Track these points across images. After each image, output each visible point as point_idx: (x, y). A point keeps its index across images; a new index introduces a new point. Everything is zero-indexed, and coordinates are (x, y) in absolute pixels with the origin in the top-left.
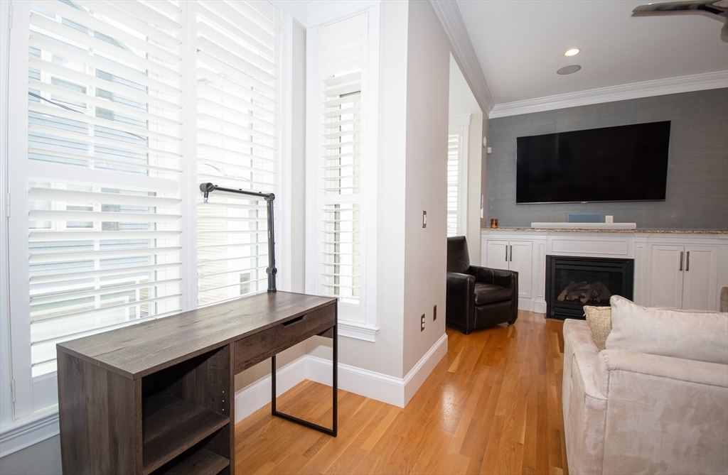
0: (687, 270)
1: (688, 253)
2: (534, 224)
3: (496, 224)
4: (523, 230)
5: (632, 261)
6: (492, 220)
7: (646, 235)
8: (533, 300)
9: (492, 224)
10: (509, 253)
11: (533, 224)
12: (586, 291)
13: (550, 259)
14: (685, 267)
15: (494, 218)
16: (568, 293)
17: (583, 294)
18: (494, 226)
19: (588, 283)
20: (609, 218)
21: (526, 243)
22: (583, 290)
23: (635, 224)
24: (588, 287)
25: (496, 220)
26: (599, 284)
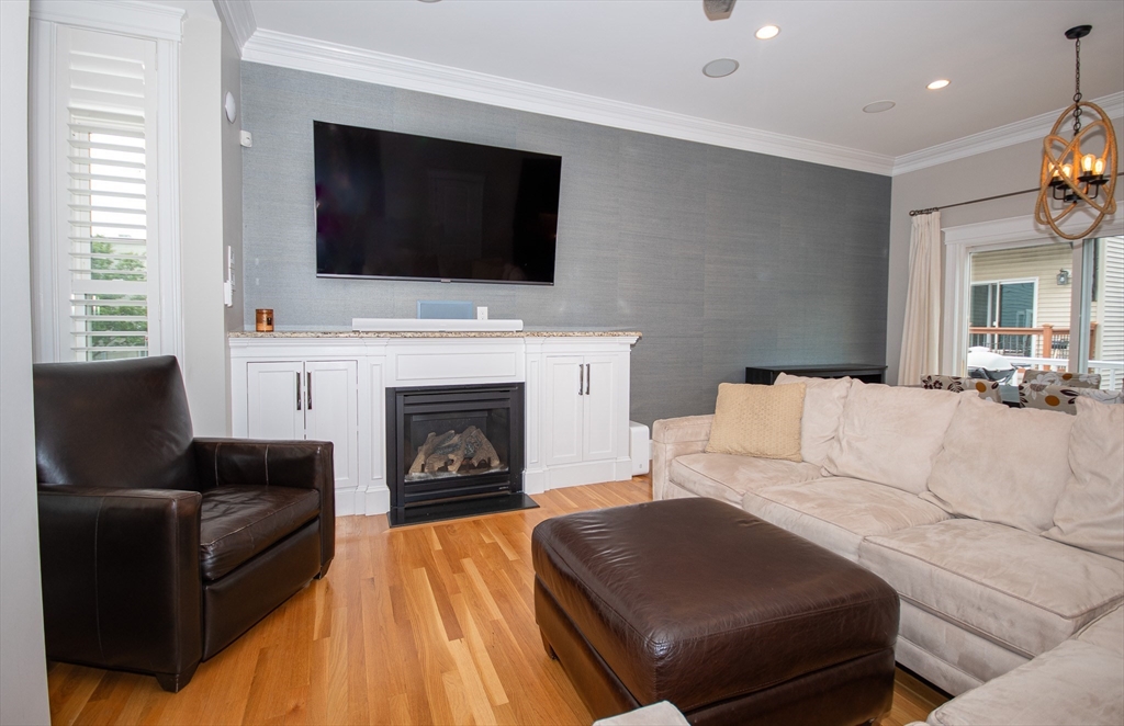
0: (588, 393)
1: (588, 366)
2: (359, 323)
3: (270, 322)
4: (337, 334)
5: (521, 387)
6: (259, 312)
7: (541, 339)
8: (362, 488)
9: (259, 321)
10: (304, 389)
11: (356, 321)
12: (454, 448)
13: (394, 394)
14: (585, 390)
15: (265, 306)
16: (426, 458)
17: (451, 456)
18: (264, 326)
19: (456, 433)
20: (482, 311)
21: (342, 365)
22: (449, 447)
23: (521, 322)
24: (456, 439)
25: (270, 312)
26: (474, 431)
